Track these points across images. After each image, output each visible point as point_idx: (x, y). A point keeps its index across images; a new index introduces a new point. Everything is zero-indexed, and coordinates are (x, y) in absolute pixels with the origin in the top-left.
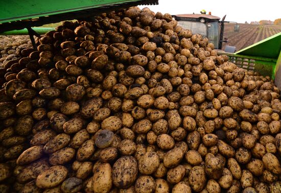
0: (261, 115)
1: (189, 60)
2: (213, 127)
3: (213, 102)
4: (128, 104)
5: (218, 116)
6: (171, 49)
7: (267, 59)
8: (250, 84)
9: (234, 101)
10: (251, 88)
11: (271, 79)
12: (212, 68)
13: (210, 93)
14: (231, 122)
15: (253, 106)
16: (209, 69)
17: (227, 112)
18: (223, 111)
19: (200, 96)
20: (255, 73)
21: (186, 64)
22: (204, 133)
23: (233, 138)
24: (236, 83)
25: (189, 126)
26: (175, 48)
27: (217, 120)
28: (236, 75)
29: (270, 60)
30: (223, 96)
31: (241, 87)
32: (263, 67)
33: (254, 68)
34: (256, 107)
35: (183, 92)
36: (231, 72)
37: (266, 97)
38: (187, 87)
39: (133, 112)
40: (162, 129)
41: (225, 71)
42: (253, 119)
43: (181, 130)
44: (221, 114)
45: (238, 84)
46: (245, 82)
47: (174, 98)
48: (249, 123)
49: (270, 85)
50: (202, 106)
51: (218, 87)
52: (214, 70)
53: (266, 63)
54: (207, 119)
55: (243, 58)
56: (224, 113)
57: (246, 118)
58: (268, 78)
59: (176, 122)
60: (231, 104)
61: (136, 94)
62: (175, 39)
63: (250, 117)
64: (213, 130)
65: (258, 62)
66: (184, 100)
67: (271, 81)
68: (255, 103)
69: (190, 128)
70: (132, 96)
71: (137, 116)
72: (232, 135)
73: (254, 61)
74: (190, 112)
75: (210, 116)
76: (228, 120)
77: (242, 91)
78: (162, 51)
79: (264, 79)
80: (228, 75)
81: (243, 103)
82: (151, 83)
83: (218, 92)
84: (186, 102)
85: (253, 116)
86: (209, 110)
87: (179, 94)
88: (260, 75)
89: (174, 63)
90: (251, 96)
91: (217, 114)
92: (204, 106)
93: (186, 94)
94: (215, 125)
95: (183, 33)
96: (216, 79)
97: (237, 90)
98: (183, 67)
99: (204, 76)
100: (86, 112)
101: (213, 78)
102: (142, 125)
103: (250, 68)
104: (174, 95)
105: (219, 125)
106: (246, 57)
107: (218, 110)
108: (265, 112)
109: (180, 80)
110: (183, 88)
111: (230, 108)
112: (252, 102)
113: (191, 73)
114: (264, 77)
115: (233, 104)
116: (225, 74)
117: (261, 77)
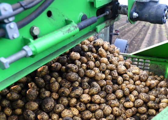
0: (161, 104)
1: (108, 67)
2: (132, 113)
3: (130, 97)
4: (74, 101)
5: (134, 106)
6: (91, 58)
7: (161, 60)
8: (152, 83)
9: (144, 95)
10: (153, 86)
11: (164, 78)
12: (125, 72)
13: (127, 91)
14: (143, 109)
15: (155, 99)
16: (123, 73)
17: (140, 103)
18: (138, 102)
19: (120, 93)
20: (151, 73)
21: (106, 70)
22: (125, 117)
23: (145, 119)
24: (142, 83)
25: (117, 113)
26: (94, 57)
27: (133, 109)
28: (142, 77)
29: (164, 60)
30: (135, 93)
31: (146, 86)
32: (157, 67)
33: (149, 68)
34: (157, 100)
35: (109, 90)
36: (138, 75)
37: (163, 92)
38: (111, 87)
39: (78, 106)
40: (102, 115)
41: (134, 74)
42: (156, 107)
43: (112, 116)
44: (136, 105)
45: (144, 83)
46: (149, 82)
47: (103, 95)
48: (154, 110)
49: (165, 83)
50: (121, 101)
51: (132, 86)
52: (126, 73)
53: (160, 63)
54: (126, 109)
55: (138, 59)
56: (138, 104)
57: (152, 106)
58: (162, 77)
59: (109, 111)
60: (141, 98)
61: (79, 93)
62: (92, 48)
63: (154, 106)
64: (132, 115)
65: (153, 62)
66: (110, 96)
67: (165, 80)
68: (156, 97)
69: (118, 114)
70: (77, 95)
71: (82, 109)
72: (144, 117)
73: (149, 61)
74: (116, 104)
75: (129, 106)
76: (141, 108)
77: (147, 88)
78: (86, 60)
79: (159, 79)
80: (136, 77)
81: (149, 97)
82: (85, 86)
83: (131, 90)
84: (112, 98)
85: (157, 105)
86: (128, 102)
87: (105, 93)
88: (155, 75)
89: (97, 70)
90: (154, 92)
91: (133, 105)
92: (122, 100)
93: (111, 92)
94: (133, 112)
95: (99, 44)
96: (128, 81)
97: (144, 88)
98: (104, 73)
99: (120, 79)
100: (49, 107)
101: (126, 80)
102: (87, 114)
103: (145, 68)
104: (103, 93)
105: (135, 112)
106: (141, 57)
107: (134, 102)
108: (164, 102)
109: (105, 82)
110: (108, 88)
111: (142, 100)
112: (154, 96)
113: (111, 77)
114: (159, 77)
115: (143, 97)
116: (134, 76)
117: (156, 76)
